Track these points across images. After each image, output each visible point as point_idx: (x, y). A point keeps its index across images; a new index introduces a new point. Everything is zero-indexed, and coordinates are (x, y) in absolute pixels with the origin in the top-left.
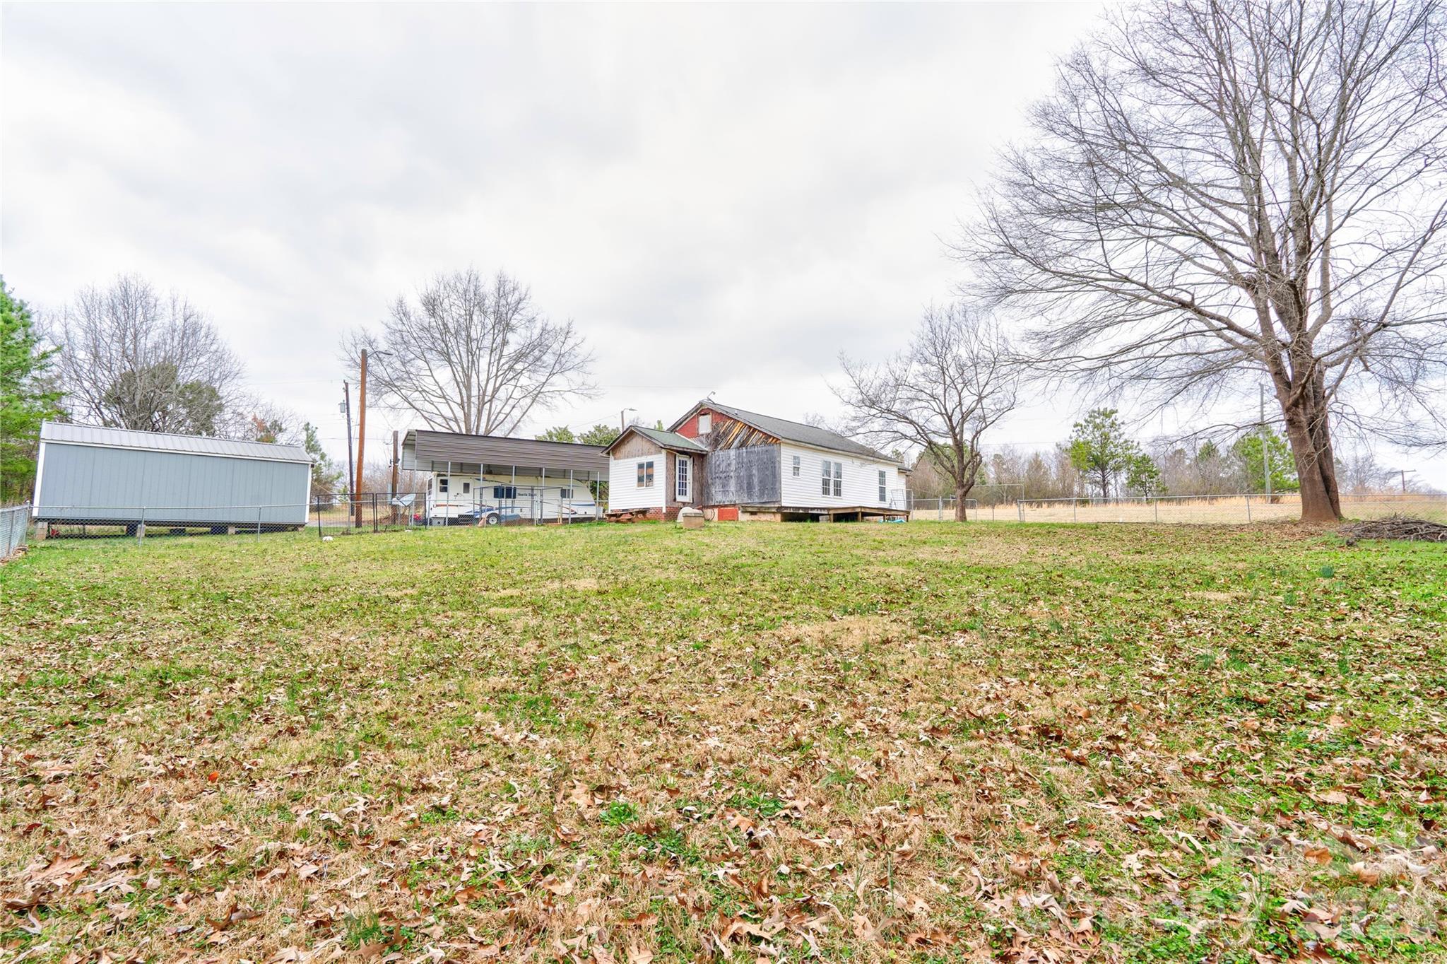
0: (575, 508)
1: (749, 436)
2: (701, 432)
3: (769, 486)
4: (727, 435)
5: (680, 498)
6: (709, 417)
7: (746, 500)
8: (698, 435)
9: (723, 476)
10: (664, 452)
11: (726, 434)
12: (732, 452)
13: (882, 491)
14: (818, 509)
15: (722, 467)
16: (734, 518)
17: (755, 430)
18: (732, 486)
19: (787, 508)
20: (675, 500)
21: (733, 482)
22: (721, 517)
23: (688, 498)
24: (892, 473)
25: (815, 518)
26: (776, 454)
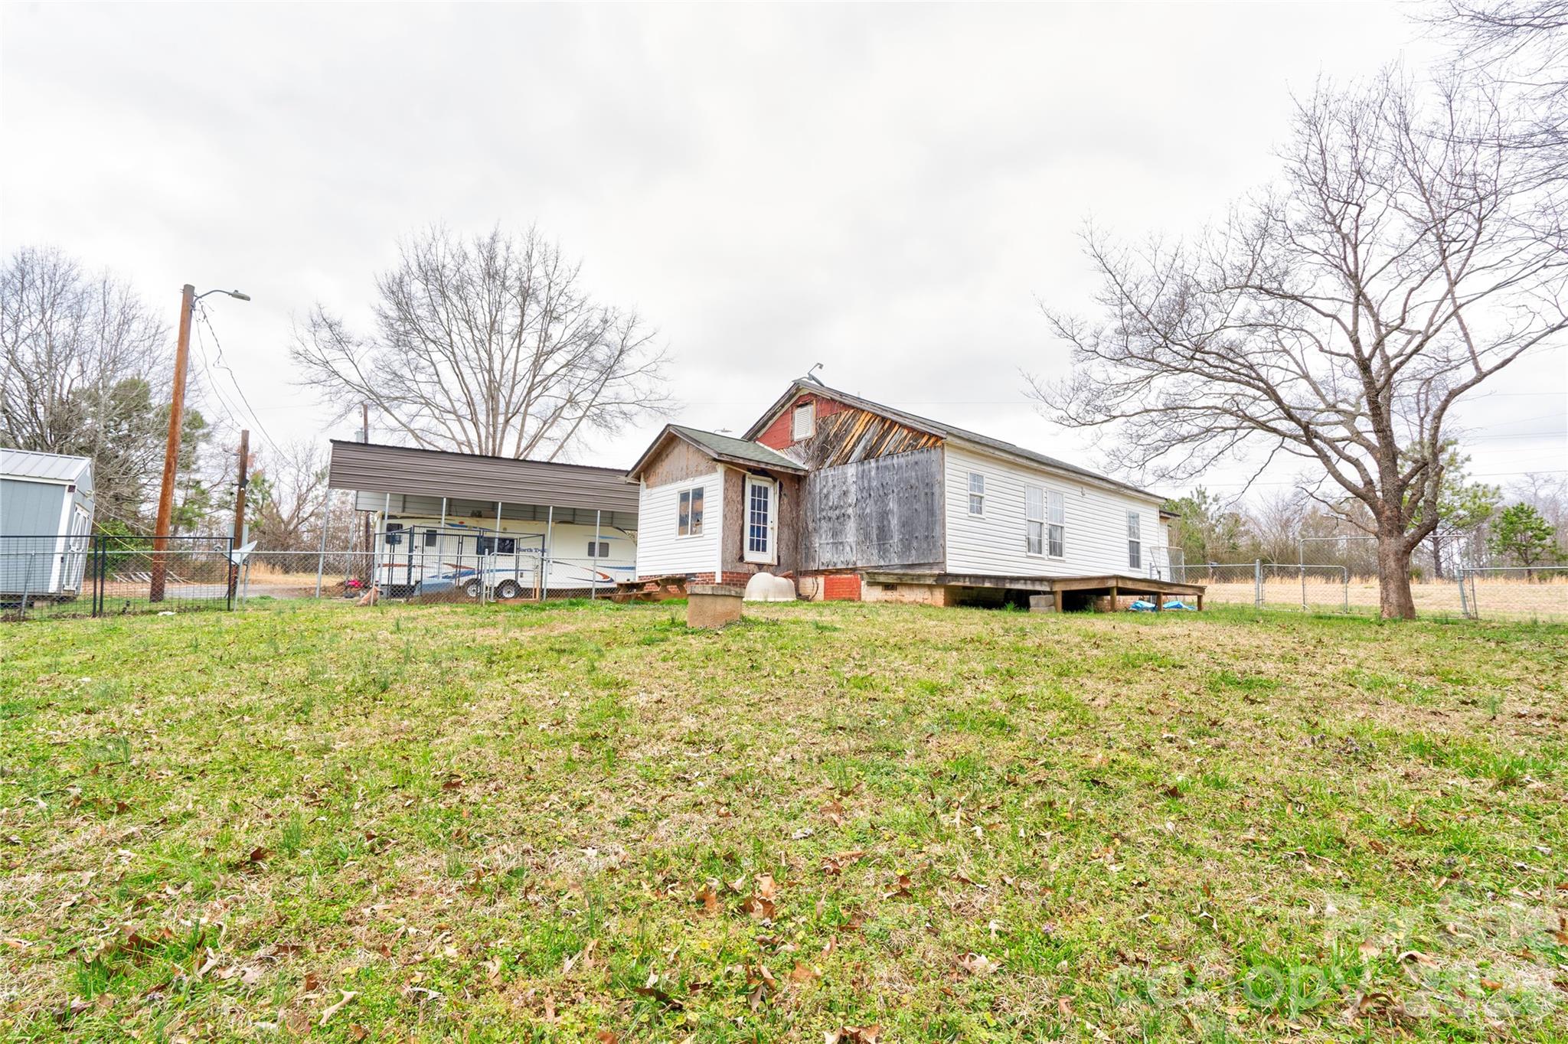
0: (610, 573)
1: (883, 437)
2: (797, 437)
3: (920, 533)
4: (842, 439)
5: (751, 556)
6: (810, 409)
7: (875, 560)
8: (793, 443)
9: (833, 514)
10: (721, 468)
11: (839, 437)
12: (851, 470)
13: (1134, 548)
14: (1025, 579)
15: (833, 499)
16: (853, 596)
17: (893, 423)
18: (851, 533)
19: (957, 577)
20: (741, 559)
21: (851, 526)
22: (829, 594)
23: (769, 557)
24: (1149, 518)
25: (1020, 600)
26: (934, 468)
